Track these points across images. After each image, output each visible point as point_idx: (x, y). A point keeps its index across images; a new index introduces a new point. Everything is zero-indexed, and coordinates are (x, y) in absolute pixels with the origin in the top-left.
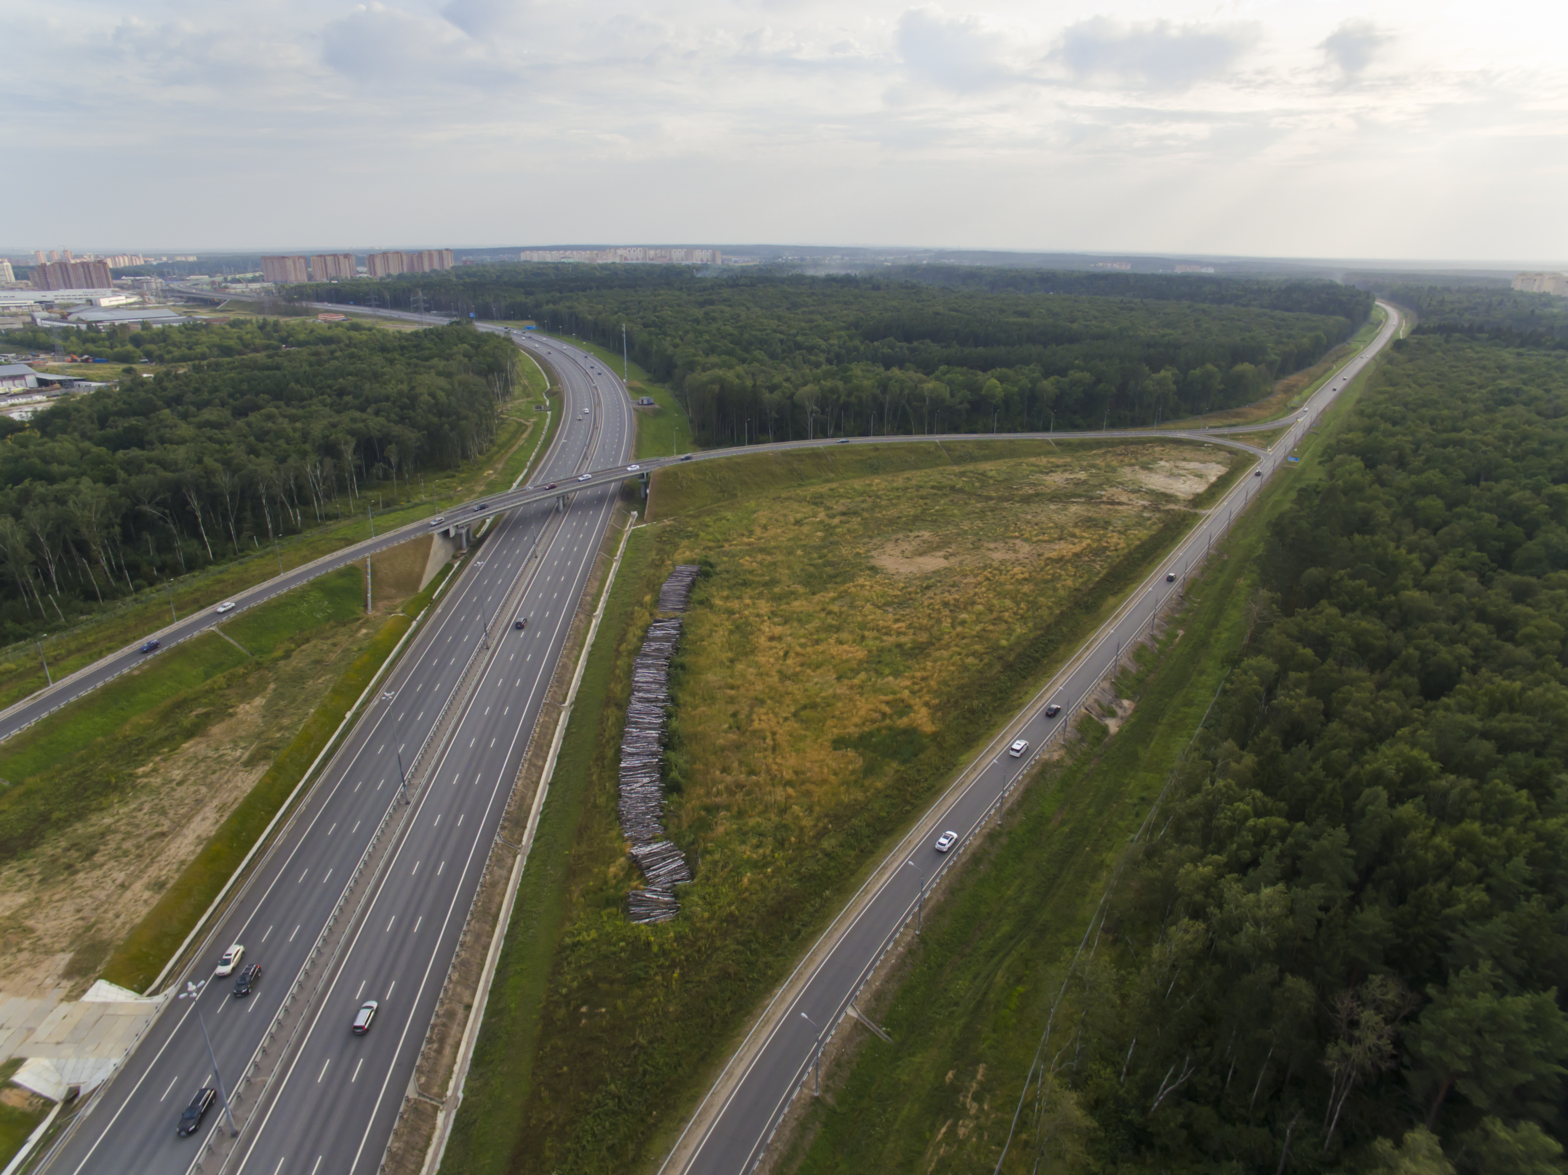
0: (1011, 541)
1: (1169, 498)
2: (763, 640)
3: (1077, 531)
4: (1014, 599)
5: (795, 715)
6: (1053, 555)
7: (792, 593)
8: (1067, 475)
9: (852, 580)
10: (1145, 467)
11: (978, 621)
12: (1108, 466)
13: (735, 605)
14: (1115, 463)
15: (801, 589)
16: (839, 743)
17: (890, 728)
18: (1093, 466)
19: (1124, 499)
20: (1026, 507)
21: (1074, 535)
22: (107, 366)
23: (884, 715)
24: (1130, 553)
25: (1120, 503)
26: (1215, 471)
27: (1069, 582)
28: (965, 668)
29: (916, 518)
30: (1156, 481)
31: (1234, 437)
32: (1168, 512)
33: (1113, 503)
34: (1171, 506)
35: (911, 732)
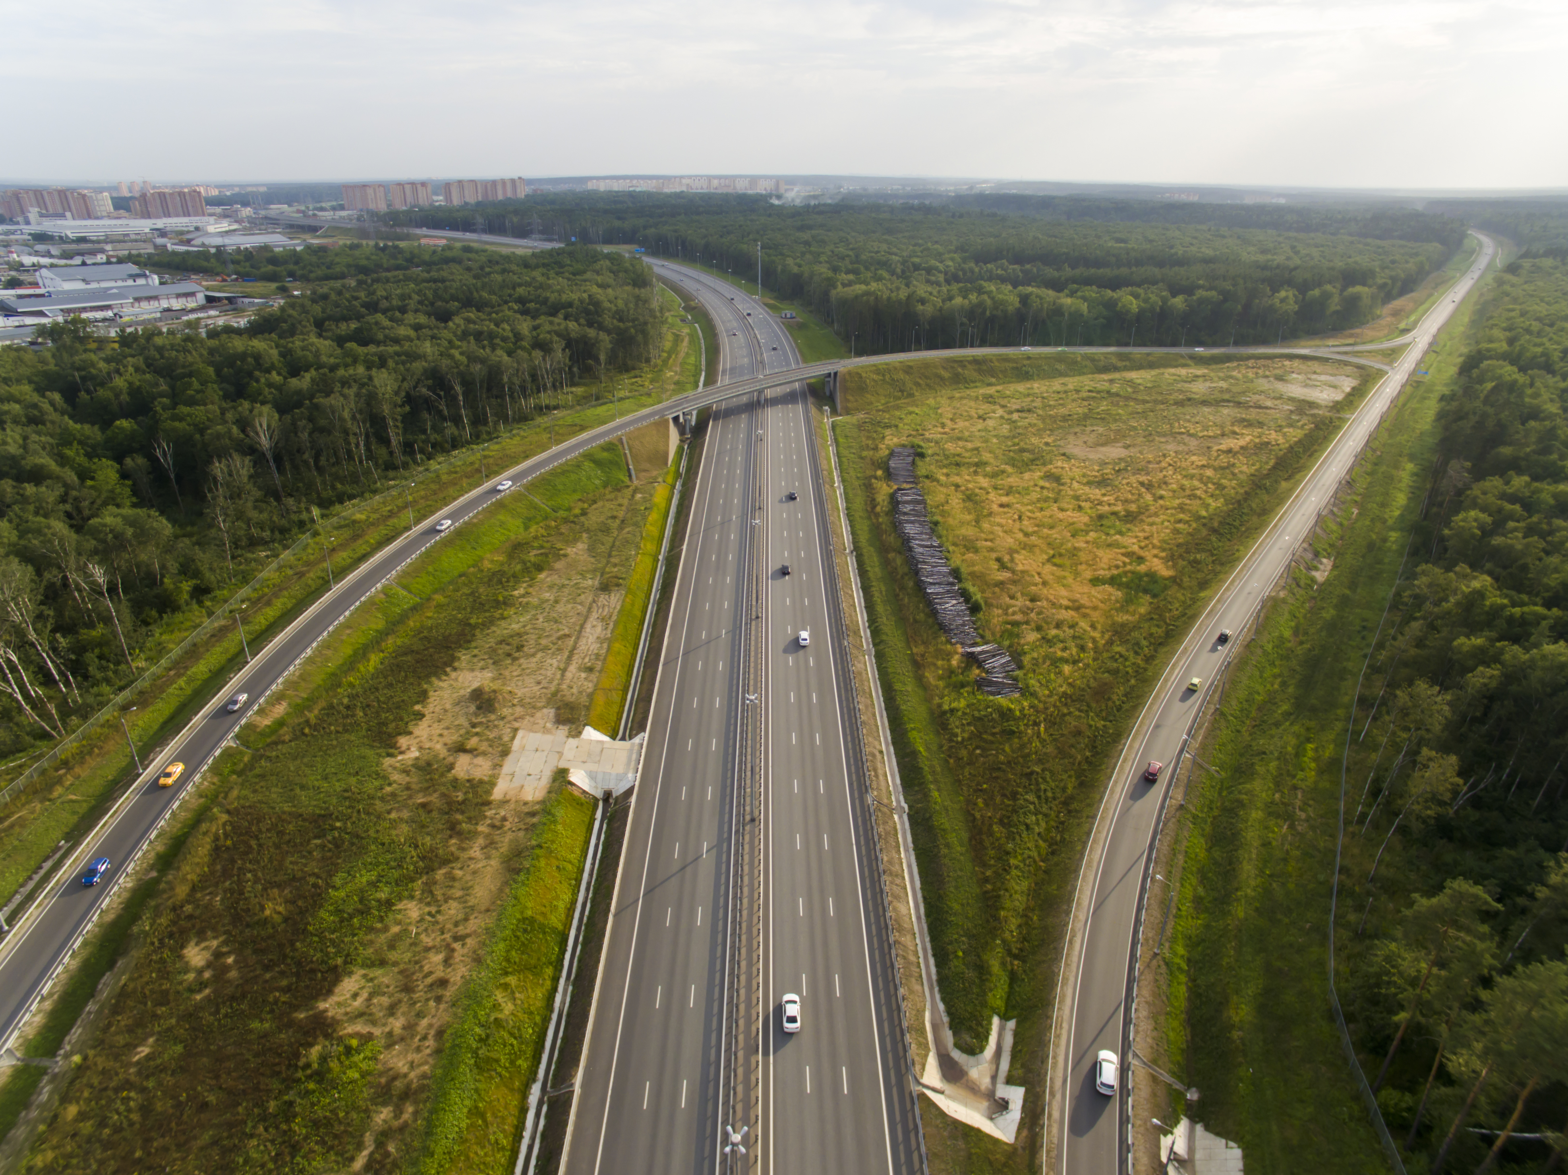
0: (1179, 437)
1: (1312, 405)
2: (995, 507)
3: (1236, 429)
4: (1201, 480)
5: (1048, 560)
6: (1223, 447)
7: (1003, 472)
8: (1208, 384)
9: (1051, 463)
10: (1280, 378)
11: (1174, 497)
12: (1245, 377)
13: (957, 479)
14: (1251, 375)
15: (1009, 469)
16: (1096, 581)
17: (1133, 573)
18: (1231, 377)
19: (1269, 403)
20: (1180, 410)
21: (1235, 433)
22: (259, 284)
23: (1125, 564)
24: (1291, 447)
25: (1267, 408)
26: (1348, 384)
27: (1245, 468)
28: (1176, 531)
29: (1086, 417)
30: (1296, 390)
31: (1356, 354)
32: (1313, 415)
33: (1260, 407)
34: (1316, 411)
35: (1152, 576)
